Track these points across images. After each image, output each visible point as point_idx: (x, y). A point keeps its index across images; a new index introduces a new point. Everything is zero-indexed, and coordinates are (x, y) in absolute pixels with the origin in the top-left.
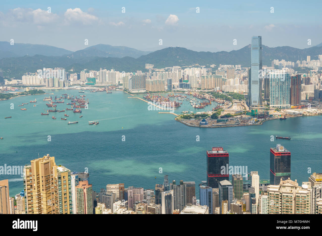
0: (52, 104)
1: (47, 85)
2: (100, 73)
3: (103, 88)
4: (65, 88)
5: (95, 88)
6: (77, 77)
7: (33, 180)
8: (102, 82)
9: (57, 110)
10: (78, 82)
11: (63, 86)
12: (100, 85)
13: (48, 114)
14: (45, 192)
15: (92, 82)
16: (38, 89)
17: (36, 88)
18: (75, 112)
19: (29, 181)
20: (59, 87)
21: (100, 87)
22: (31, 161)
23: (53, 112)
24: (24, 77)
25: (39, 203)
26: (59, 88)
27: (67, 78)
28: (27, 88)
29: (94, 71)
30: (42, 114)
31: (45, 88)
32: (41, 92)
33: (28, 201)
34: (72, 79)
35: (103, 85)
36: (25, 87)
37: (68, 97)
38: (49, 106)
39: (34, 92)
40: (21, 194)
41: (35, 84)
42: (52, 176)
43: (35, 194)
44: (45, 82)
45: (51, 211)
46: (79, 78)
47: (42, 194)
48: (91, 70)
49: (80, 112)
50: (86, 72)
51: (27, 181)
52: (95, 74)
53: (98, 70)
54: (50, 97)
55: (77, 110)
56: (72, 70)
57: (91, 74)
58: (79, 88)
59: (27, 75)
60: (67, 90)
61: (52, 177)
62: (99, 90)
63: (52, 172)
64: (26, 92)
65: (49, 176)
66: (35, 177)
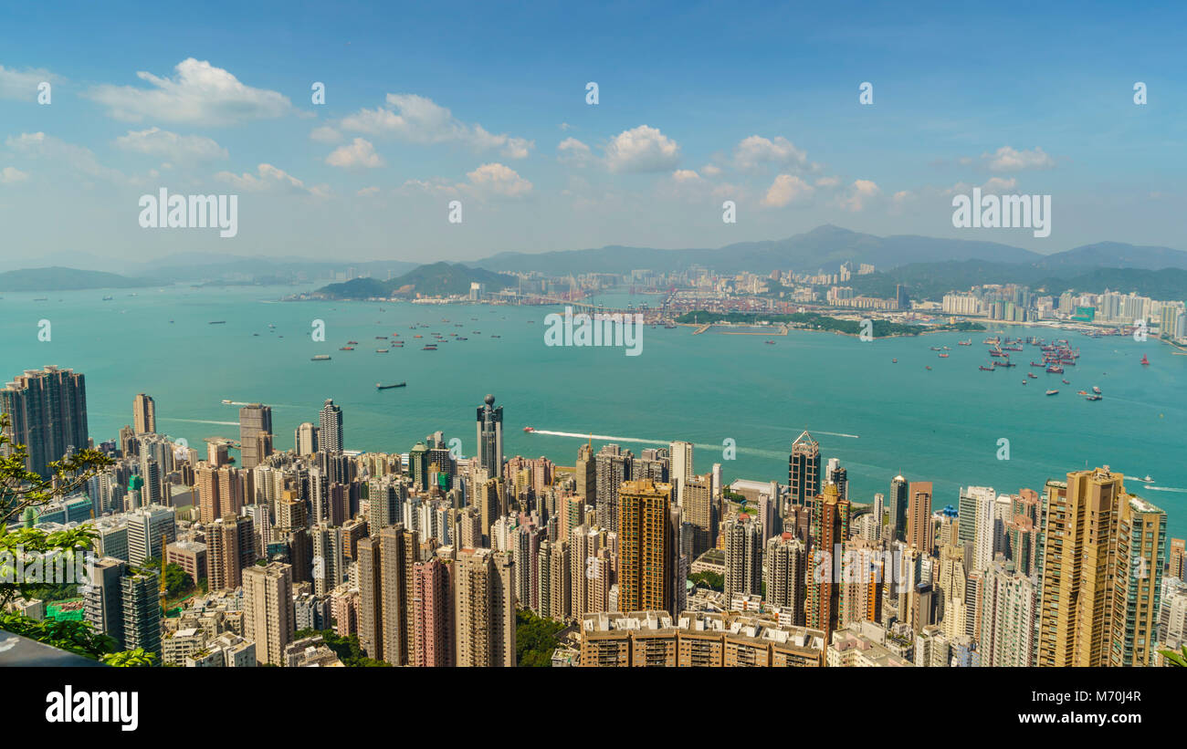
0: (1000, 351)
1: (989, 313)
2: (1107, 299)
3: (1111, 329)
4: (1026, 323)
5: (1092, 328)
6: (1051, 303)
7: (1067, 516)
8: (1110, 318)
9: (1011, 363)
10: (1055, 313)
11: (1022, 319)
12: (1103, 323)
13: (993, 370)
14: (1095, 546)
15: (1085, 316)
16: (973, 321)
17: (968, 319)
18: (1049, 371)
19: (1055, 514)
20: (1014, 320)
21: (1104, 326)
22: (1068, 474)
23: (1003, 366)
24: (946, 298)
25: (1078, 565)
26: (1015, 323)
27: (1032, 304)
28: (951, 318)
29: (1090, 295)
30: (982, 369)
31: (985, 320)
32: (979, 327)
33: (1048, 554)
34: (1041, 308)
35: (1111, 323)
36: (947, 315)
37: (1034, 341)
38: (994, 354)
39: (965, 327)
40: (945, 512)
41: (966, 312)
42: (1116, 515)
43: (1069, 544)
44: (986, 309)
45: (1103, 591)
46: (1056, 305)
47: (1085, 549)
48: (1083, 291)
49: (1061, 372)
50: (1073, 294)
51: (1050, 513)
52: (1092, 301)
53: (1100, 291)
54: (996, 338)
55: (1054, 368)
56: (1042, 291)
57: (1084, 300)
58: (1056, 325)
59: (953, 295)
60: (1031, 326)
61: (1114, 518)
62: (1100, 331)
63: (1116, 507)
64: (949, 324)
65: (1108, 513)
66: (1075, 510)
